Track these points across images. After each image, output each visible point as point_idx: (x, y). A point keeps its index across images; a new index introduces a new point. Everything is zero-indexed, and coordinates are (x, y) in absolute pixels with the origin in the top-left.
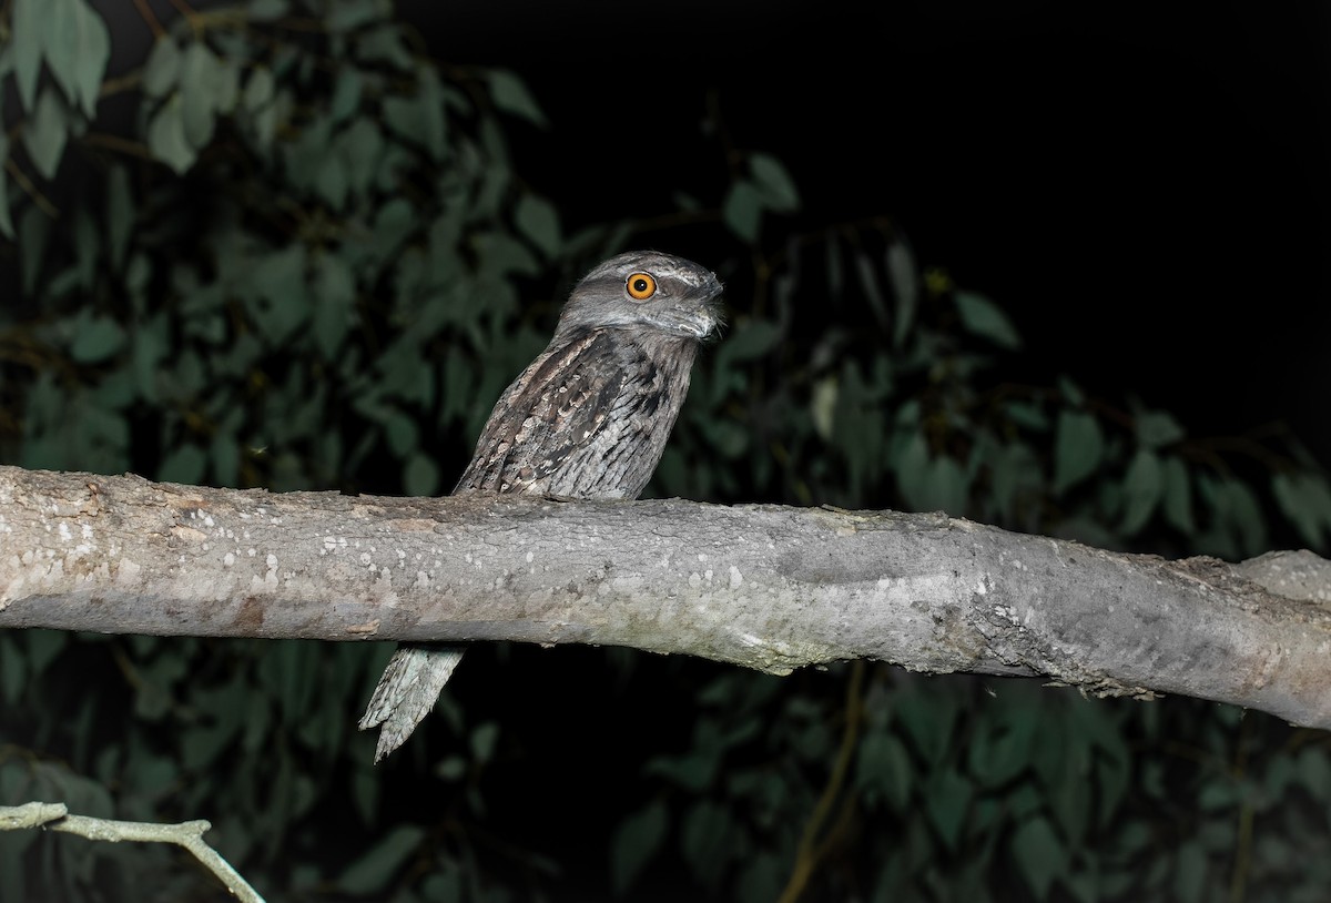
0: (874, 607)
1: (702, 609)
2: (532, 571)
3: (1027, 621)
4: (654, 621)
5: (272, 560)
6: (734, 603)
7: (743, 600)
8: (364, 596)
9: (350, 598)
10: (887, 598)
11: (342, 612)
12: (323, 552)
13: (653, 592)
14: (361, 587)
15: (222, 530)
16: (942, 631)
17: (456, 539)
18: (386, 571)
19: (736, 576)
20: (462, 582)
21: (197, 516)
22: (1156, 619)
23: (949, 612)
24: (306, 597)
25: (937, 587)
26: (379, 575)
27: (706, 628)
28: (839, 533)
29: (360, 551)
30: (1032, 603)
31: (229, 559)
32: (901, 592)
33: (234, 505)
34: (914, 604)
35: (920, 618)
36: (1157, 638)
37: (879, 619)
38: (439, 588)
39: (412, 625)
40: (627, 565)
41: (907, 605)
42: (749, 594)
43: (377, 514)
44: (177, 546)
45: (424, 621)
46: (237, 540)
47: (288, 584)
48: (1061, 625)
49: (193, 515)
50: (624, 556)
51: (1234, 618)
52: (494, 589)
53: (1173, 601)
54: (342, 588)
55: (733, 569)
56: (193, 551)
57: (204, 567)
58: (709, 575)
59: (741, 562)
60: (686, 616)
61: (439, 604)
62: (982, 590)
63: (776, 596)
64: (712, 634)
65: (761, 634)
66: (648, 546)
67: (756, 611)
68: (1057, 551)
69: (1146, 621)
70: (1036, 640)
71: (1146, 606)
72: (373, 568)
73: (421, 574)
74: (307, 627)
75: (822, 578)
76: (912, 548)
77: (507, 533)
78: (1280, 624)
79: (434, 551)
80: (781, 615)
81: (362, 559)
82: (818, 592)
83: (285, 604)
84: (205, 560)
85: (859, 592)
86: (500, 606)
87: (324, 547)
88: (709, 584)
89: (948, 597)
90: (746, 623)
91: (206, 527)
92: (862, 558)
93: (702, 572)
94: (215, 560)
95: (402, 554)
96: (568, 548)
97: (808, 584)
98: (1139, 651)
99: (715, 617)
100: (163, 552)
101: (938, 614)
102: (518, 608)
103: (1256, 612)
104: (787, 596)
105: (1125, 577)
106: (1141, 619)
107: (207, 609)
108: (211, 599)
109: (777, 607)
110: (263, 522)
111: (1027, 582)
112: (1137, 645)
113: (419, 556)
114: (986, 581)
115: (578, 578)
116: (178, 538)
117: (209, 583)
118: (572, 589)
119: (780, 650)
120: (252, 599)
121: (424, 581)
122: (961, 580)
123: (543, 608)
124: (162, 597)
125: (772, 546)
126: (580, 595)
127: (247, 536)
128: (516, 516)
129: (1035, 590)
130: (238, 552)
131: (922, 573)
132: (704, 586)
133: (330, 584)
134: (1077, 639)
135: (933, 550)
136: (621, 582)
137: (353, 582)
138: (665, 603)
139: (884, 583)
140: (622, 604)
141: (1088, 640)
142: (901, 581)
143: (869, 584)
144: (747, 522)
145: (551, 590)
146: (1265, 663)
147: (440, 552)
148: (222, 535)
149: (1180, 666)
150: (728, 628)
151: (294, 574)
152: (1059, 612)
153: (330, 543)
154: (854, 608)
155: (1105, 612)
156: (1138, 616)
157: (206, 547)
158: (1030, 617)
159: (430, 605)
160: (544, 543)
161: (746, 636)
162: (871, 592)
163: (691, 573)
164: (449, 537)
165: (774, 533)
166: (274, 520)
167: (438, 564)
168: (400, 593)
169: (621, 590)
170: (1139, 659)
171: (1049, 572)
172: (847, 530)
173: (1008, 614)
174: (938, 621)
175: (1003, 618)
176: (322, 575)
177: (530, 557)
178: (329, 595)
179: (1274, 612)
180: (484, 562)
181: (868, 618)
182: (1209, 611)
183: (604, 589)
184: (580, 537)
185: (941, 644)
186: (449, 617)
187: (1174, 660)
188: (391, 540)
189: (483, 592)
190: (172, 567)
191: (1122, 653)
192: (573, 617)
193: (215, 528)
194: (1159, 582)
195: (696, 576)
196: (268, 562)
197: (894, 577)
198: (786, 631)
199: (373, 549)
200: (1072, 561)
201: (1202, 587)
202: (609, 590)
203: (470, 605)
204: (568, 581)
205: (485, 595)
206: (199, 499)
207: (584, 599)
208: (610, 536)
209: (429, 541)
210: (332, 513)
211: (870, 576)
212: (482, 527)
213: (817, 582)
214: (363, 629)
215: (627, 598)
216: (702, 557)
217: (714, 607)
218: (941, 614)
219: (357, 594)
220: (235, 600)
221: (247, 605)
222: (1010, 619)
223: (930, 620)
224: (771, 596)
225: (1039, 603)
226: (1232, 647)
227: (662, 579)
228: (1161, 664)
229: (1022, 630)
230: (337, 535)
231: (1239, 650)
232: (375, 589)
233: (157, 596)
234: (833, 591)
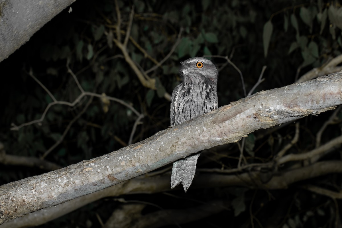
0: (238, 121)
1: (202, 138)
2: (164, 146)
4: (195, 144)
5: (108, 167)
6: (207, 134)
7: (209, 133)
8: (131, 166)
9: (129, 167)
10: (240, 118)
11: (130, 170)
12: (119, 161)
13: (190, 139)
14: (129, 164)
16: (257, 119)
17: (147, 146)
18: (133, 159)
20: (150, 154)
22: (310, 94)
24: (119, 171)
25: (251, 111)
26: (131, 160)
27: (207, 141)
28: (228, 108)
29: (127, 157)
30: (278, 104)
31: (99, 170)
32: (243, 116)
33: (100, 159)
34: (247, 117)
35: (250, 119)
36: (312, 98)
37: (241, 123)
38: (146, 157)
40: (182, 136)
41: (245, 118)
42: (209, 131)
43: (131, 148)
44: (86, 173)
46: (100, 166)
47: (114, 170)
48: (288, 105)
49: (89, 165)
50: (181, 134)
51: (331, 85)
52: (158, 153)
53: (314, 88)
54: (126, 166)
55: (204, 127)
56: (90, 172)
57: (94, 174)
58: (199, 131)
59: (205, 125)
60: (200, 141)
61: (149, 160)
63: (215, 129)
64: (210, 141)
65: (219, 137)
66: (186, 130)
67: (213, 133)
69: (307, 96)
70: (282, 111)
71: (307, 92)
72: (130, 159)
73: (140, 156)
75: (223, 121)
76: (244, 104)
77: (157, 140)
79: (142, 151)
80: (219, 132)
81: (127, 159)
82: (224, 124)
83: (116, 174)
85: (233, 120)
86: (162, 156)
88: (200, 133)
89: (254, 112)
90: (214, 137)
91: (92, 166)
92: (232, 112)
94: (95, 172)
95: (135, 154)
96: (170, 138)
97: (221, 123)
98: (310, 103)
99: (206, 138)
102: (166, 154)
103: (338, 81)
104: (218, 127)
105: (301, 88)
107: (101, 182)
108: (100, 179)
109: (217, 131)
110: (106, 160)
111: (275, 100)
112: (309, 101)
113: (139, 153)
114: (262, 105)
115: (174, 143)
116: (86, 171)
117: (97, 177)
118: (173, 146)
119: (226, 139)
121: (142, 158)
122: (256, 107)
123: (171, 152)
125: (211, 119)
126: (176, 146)
127: (102, 164)
128: (159, 136)
129: (278, 101)
130: (100, 168)
131: (247, 109)
133: (122, 166)
134: (294, 107)
135: (250, 103)
136: (183, 140)
137: (127, 164)
138: (194, 140)
139: (238, 115)
141: (296, 105)
142: (242, 113)
143: (235, 117)
145: (170, 148)
149: (322, 101)
150: (211, 139)
151: (114, 168)
152: (286, 103)
153: (120, 158)
154: (234, 124)
155: (297, 98)
156: (305, 95)
157: (93, 170)
158: (278, 107)
159: (147, 162)
160: (165, 139)
161: (216, 139)
162: (236, 119)
163: (195, 132)
164: (145, 146)
166: (108, 159)
167: (143, 153)
168: (138, 162)
169: (183, 142)
170: (312, 104)
171: (281, 95)
172: (230, 107)
174: (255, 118)
175: (268, 111)
176: (120, 165)
177: (162, 143)
178: (124, 169)
180: (153, 148)
181: (239, 124)
183: (180, 143)
184: (172, 134)
187: (320, 101)
188: (133, 152)
189: (156, 154)
190: (87, 177)
191: (307, 105)
192: (179, 151)
193: (95, 165)
194: (311, 85)
195: (196, 132)
196: (107, 168)
197: (240, 113)
198: (223, 134)
199: (129, 156)
200: (289, 89)
202: (181, 143)
203: (156, 158)
204: (172, 145)
207: (177, 147)
208: (178, 131)
209: (141, 149)
211: (235, 115)
212: (152, 141)
215: (186, 143)
216: (197, 128)
217: (204, 136)
218: (255, 116)
220: (105, 177)
221: (109, 177)
222: (270, 110)
223: (253, 118)
224: (214, 129)
225: (280, 103)
226: (332, 92)
227: (190, 136)
228: (318, 103)
229: (277, 111)
230: (121, 156)
231: (334, 92)
232: (133, 163)
233: (88, 184)
234: (227, 122)
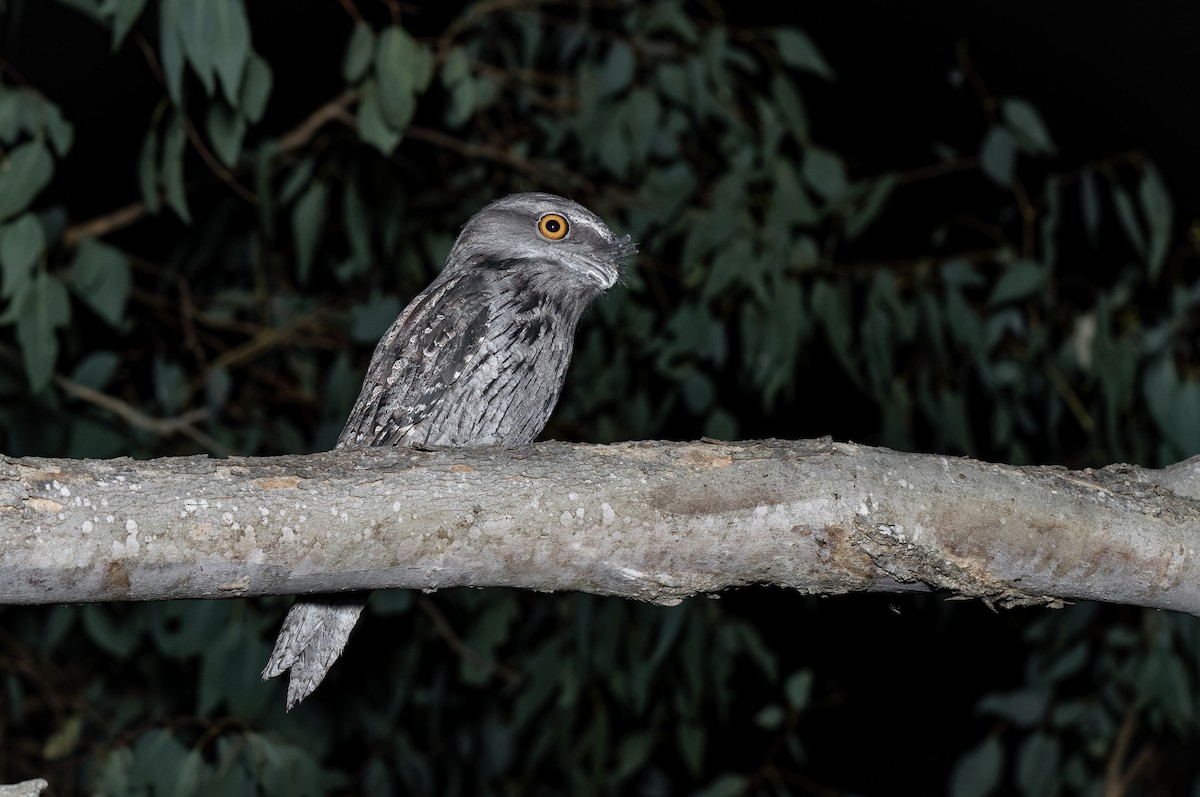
0: (753, 533)
1: (577, 546)
2: (400, 520)
3: (915, 538)
4: (530, 562)
5: (131, 525)
6: (609, 539)
7: (617, 536)
8: (229, 554)
9: (215, 556)
10: (766, 525)
11: (210, 571)
12: (184, 514)
13: (525, 533)
14: (225, 545)
15: (78, 499)
16: (826, 553)
17: (321, 493)
18: (249, 529)
19: (609, 512)
20: (329, 535)
21: (52, 487)
22: (1050, 528)
23: (832, 534)
24: (170, 559)
25: (818, 509)
26: (242, 533)
27: (585, 564)
28: (715, 464)
29: (222, 511)
30: (920, 520)
31: (87, 527)
32: (780, 518)
33: (92, 475)
34: (795, 529)
35: (802, 542)
36: (1054, 546)
37: (759, 544)
38: (305, 542)
39: (285, 580)
40: (497, 508)
41: (787, 530)
42: (624, 528)
43: (240, 475)
44: (30, 518)
45: (295, 574)
46: (95, 508)
47: (150, 547)
48: (952, 539)
49: (48, 486)
50: (493, 500)
51: (1134, 522)
52: (363, 540)
53: (1069, 509)
54: (206, 548)
55: (605, 506)
56: (49, 521)
57: (62, 536)
58: (580, 512)
59: (613, 498)
60: (562, 554)
61: (308, 558)
62: (864, 511)
63: (652, 529)
64: (591, 570)
65: (641, 567)
66: (517, 488)
67: (632, 545)
68: (947, 468)
69: (1040, 531)
70: (926, 555)
71: (1040, 516)
72: (236, 527)
73: (285, 529)
74: (177, 587)
75: (697, 509)
76: (791, 474)
77: (373, 485)
78: (1184, 525)
79: (298, 506)
80: (658, 548)
81: (224, 518)
82: (694, 523)
83: (149, 567)
84: (62, 529)
85: (736, 520)
86: (371, 556)
87: (185, 510)
88: (581, 522)
89: (830, 520)
90: (624, 557)
91: (62, 497)
92: (738, 487)
93: (573, 511)
94: (72, 529)
95: (265, 512)
96: (436, 495)
97: (683, 516)
98: (1036, 560)
99: (591, 553)
100: (17, 524)
101: (820, 537)
102: (390, 557)
103: (1158, 515)
104: (663, 528)
105: (1018, 489)
106: (1035, 529)
107: (70, 577)
108: (72, 566)
109: (653, 540)
110: (122, 489)
111: (913, 500)
112: (1034, 554)
113: (283, 513)
114: (869, 503)
115: (447, 523)
116: (33, 510)
117: (67, 551)
118: (442, 535)
119: (662, 582)
120: (115, 564)
121: (289, 536)
122: (842, 502)
123: (416, 555)
124: (21, 567)
125: (644, 481)
126: (451, 540)
127: (105, 503)
128: (383, 468)
129: (923, 508)
130: (96, 519)
131: (801, 498)
132: (576, 523)
133: (193, 544)
134: (970, 552)
135: (813, 475)
136: (492, 525)
137: (216, 541)
138: (539, 543)
139: (762, 510)
140: (495, 546)
141: (982, 552)
142: (780, 507)
143: (747, 512)
144: (619, 459)
145: (421, 537)
146: (1168, 564)
147: (305, 507)
148: (79, 504)
149: (1081, 573)
150: (606, 563)
151: (155, 537)
152: (949, 527)
153: (191, 506)
154: (733, 537)
155: (997, 525)
156: (1032, 526)
157: (62, 517)
158: (919, 534)
159: (299, 559)
160: (410, 493)
161: (625, 570)
162: (749, 519)
163: (562, 512)
164: (314, 492)
165: (646, 468)
166: (133, 487)
167: (303, 519)
168: (266, 549)
169: (492, 533)
170: (1038, 569)
171: (936, 489)
172: (723, 461)
173: (893, 532)
174: (822, 543)
175: (887, 536)
176: (184, 536)
177: (397, 506)
178: (193, 555)
179: (1177, 514)
180: (349, 514)
181: (749, 546)
182: (1107, 518)
183: (475, 532)
184: (448, 484)
185: (828, 566)
186: (320, 569)
187: (1073, 567)
188: (254, 499)
189: (352, 543)
190: (28, 538)
191: (1019, 563)
192: (446, 562)
193: (72, 497)
194: (1055, 492)
195: (567, 515)
196: (128, 527)
197: (772, 503)
198: (666, 562)
199: (235, 509)
200: (962, 476)
201: (1101, 494)
202: (480, 533)
203: (340, 558)
204: (437, 528)
205: (354, 546)
206: (57, 471)
207: (456, 544)
208: (479, 482)
209: (292, 497)
210: (194, 477)
211: (747, 504)
212: (347, 481)
213: (692, 513)
214: (233, 586)
215: (500, 541)
216: (572, 496)
217: (589, 543)
218: (824, 537)
219: (222, 552)
220: (97, 565)
221: (110, 570)
222: (896, 537)
223: (813, 543)
224: (645, 529)
225: (927, 519)
226: (1133, 550)
227: (533, 519)
228: (1061, 571)
229: (910, 547)
230: (198, 497)
231: (1140, 553)
232: (240, 546)
233: (15, 566)
234: (709, 520)
